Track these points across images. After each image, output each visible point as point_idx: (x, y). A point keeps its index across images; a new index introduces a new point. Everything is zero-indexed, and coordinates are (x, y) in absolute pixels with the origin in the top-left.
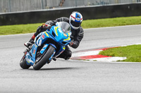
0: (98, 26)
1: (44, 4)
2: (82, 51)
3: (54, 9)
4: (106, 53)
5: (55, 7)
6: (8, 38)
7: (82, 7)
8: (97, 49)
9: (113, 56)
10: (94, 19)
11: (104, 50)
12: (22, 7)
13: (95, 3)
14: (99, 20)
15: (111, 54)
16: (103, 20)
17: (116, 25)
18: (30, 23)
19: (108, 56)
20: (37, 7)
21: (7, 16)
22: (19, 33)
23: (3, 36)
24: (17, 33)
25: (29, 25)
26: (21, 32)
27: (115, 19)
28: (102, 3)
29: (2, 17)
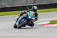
0: (49, 12)
1: (27, 3)
2: (43, 22)
5: (32, 4)
6: (12, 17)
8: (48, 21)
9: (55, 24)
10: (47, 9)
11: (51, 21)
12: (18, 4)
14: (49, 9)
15: (54, 23)
16: (51, 9)
19: (53, 24)
20: (24, 4)
21: (12, 8)
23: (10, 16)
24: (16, 14)
27: (56, 9)
28: (51, 2)
29: (10, 8)
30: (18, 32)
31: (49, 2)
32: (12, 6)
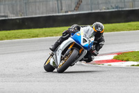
0: (113, 30)
1: (60, 8)
3: (69, 13)
4: (121, 57)
5: (71, 11)
6: (24, 42)
7: (97, 11)
8: (112, 54)
9: (127, 60)
10: (109, 23)
11: (118, 54)
12: (38, 11)
13: (110, 7)
14: (113, 24)
15: (125, 58)
16: (118, 24)
17: (131, 30)
18: (46, 27)
20: (53, 12)
21: (24, 20)
22: (35, 37)
24: (33, 37)
25: (44, 29)
26: (37, 36)
27: (129, 23)
28: (117, 7)
29: (18, 21)
30: (38, 79)
31: (114, 6)
32: (23, 17)
